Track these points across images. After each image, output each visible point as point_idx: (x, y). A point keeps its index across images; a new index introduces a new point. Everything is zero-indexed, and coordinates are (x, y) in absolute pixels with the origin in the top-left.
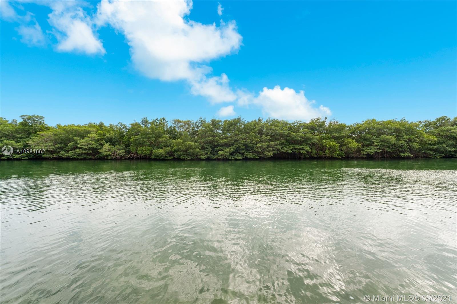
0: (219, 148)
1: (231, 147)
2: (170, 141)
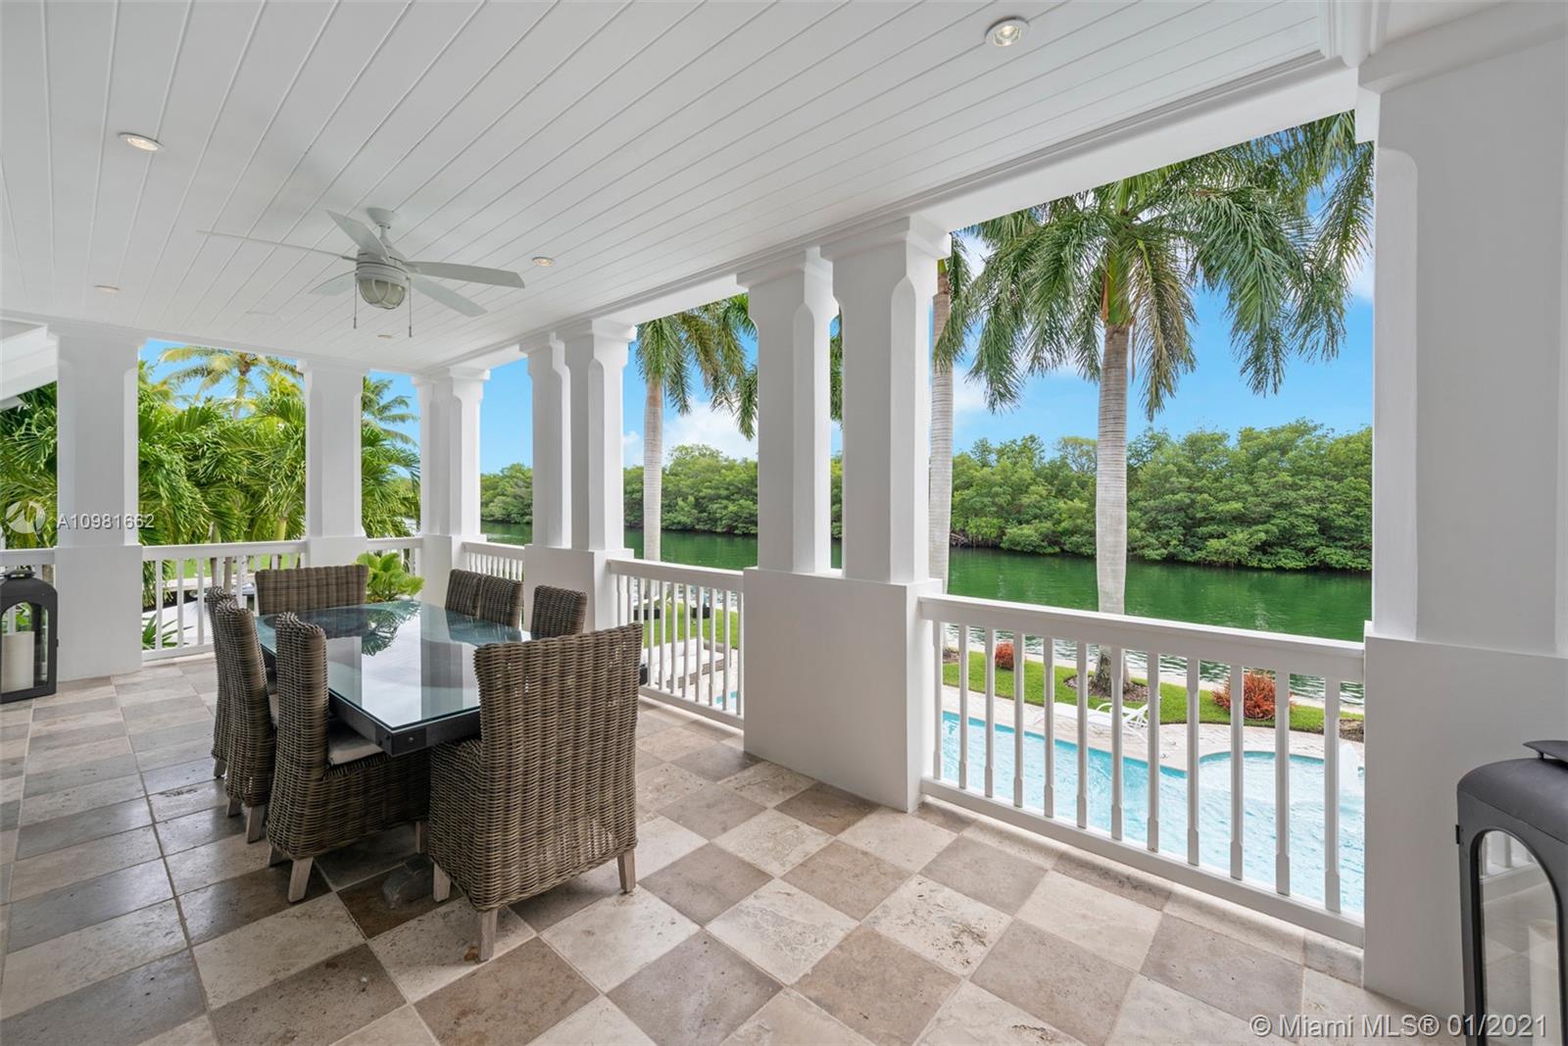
0: (1212, 528)
1: (1260, 527)
2: (1050, 504)
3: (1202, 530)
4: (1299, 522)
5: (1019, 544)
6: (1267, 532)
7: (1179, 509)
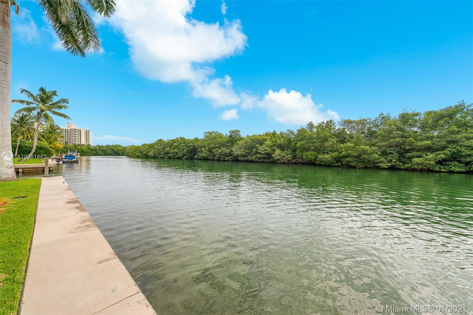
0: (414, 153)
1: (440, 152)
2: (337, 146)
3: (409, 155)
4: (463, 149)
5: (323, 162)
6: (444, 154)
7: (396, 146)
